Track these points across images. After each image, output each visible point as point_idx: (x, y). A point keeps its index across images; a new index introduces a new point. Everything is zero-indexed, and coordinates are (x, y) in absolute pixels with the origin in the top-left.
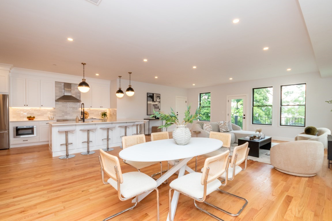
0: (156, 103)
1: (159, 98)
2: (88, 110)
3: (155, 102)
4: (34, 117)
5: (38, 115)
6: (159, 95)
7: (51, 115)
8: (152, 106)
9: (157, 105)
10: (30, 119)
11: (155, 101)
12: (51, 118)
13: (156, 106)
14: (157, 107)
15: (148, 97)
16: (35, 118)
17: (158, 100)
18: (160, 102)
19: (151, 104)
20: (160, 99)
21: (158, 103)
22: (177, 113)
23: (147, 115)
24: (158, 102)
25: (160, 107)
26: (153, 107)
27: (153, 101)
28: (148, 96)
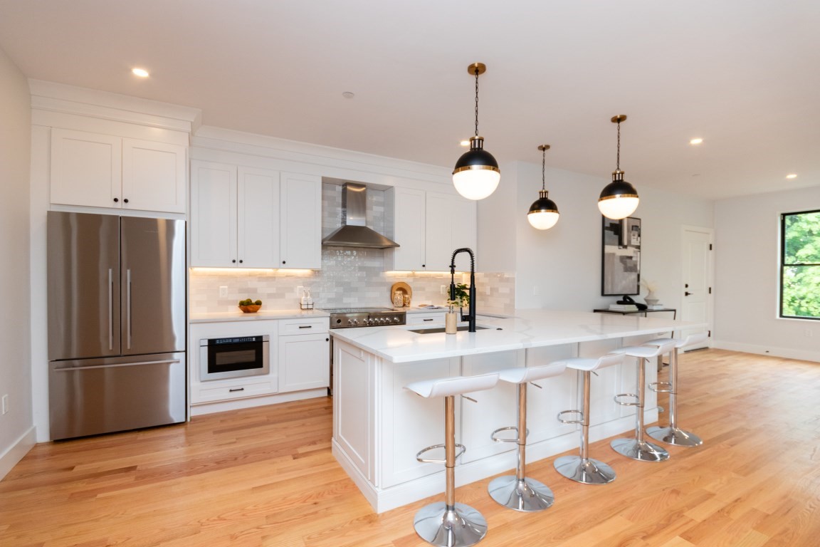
0: (629, 252)
1: (636, 233)
2: (408, 276)
3: (625, 247)
4: (259, 303)
5: (270, 296)
6: (636, 223)
7: (306, 295)
8: (617, 261)
9: (631, 258)
10: (246, 311)
11: (625, 243)
12: (306, 307)
13: (628, 261)
14: (629, 265)
15: (608, 228)
16: (263, 304)
17: (634, 242)
18: (639, 247)
19: (614, 254)
20: (639, 236)
21: (634, 252)
22: (687, 286)
23: (603, 294)
24: (633, 246)
25: (638, 268)
26: (619, 266)
27: (620, 243)
28: (607, 225)
